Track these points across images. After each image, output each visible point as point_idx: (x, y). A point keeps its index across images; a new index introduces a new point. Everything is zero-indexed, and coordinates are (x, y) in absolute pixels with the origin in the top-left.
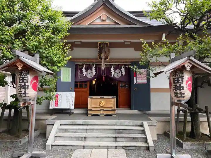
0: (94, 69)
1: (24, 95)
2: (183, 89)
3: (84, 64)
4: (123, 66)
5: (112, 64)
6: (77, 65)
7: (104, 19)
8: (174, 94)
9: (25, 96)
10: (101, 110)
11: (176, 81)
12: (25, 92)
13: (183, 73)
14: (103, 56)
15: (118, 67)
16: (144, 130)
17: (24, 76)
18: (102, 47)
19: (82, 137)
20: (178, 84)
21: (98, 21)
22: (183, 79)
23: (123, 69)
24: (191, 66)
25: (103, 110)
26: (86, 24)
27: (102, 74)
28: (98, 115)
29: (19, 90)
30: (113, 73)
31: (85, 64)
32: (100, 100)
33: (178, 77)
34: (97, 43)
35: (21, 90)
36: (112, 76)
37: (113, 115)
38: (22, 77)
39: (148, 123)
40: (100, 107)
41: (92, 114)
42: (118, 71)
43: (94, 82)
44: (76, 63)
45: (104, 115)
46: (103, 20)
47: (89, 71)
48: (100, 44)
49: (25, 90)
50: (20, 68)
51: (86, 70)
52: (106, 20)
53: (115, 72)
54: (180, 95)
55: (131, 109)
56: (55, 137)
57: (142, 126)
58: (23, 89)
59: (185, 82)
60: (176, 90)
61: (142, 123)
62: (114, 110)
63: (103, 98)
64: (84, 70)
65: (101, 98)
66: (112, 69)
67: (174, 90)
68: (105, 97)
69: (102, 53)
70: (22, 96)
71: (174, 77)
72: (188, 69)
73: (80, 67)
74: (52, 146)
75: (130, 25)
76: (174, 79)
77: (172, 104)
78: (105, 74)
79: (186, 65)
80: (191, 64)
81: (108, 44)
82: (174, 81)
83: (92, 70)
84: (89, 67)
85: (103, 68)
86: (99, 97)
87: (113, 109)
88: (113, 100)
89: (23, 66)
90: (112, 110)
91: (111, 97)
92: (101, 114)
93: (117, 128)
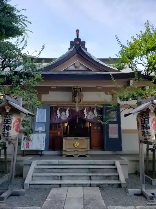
0: (67, 111)
1: (6, 135)
2: (149, 129)
3: (58, 107)
4: (95, 109)
5: (85, 107)
6: (52, 108)
7: (78, 66)
8: (142, 133)
9: (8, 136)
10: (75, 151)
11: (143, 121)
12: (8, 133)
13: (148, 115)
14: (77, 99)
15: (91, 109)
16: (116, 169)
17: (8, 118)
18: (76, 91)
19: (58, 176)
20: (145, 124)
21: (72, 68)
22: (148, 119)
23: (95, 111)
24: (154, 108)
25: (77, 151)
26: (61, 70)
27: (76, 116)
28: (72, 156)
29: (3, 131)
30: (86, 115)
31: (60, 107)
32: (74, 141)
33: (145, 118)
34: (72, 87)
35: (4, 130)
36: (85, 118)
37: (86, 156)
38: (6, 118)
39: (120, 161)
40: (74, 148)
41: (66, 155)
42: (90, 113)
43: (66, 125)
44: (51, 106)
45: (78, 156)
46: (76, 67)
47: (63, 113)
48: (74, 88)
49: (8, 131)
50: (8, 111)
51: (61, 112)
52: (79, 67)
53: (88, 114)
54: (146, 135)
55: (103, 150)
56: (32, 176)
57: (114, 165)
58: (6, 129)
59: (150, 122)
60: (143, 130)
61: (115, 162)
62: (88, 151)
63: (78, 139)
64: (58, 112)
65: (75, 139)
66: (85, 112)
67: (141, 129)
68: (79, 138)
69: (76, 97)
70: (5, 136)
71: (141, 118)
72: (152, 111)
73: (55, 110)
74: (30, 185)
75: (101, 71)
76: (141, 119)
77: (141, 142)
78: (78, 117)
79: (150, 108)
80: (154, 107)
81: (82, 88)
82: (141, 121)
83: (66, 112)
84: (63, 110)
85: (77, 110)
86: (73, 138)
87: (87, 149)
88: (86, 141)
89: (10, 109)
90: (86, 151)
91: (84, 138)
92: (75, 155)
93: (91, 167)
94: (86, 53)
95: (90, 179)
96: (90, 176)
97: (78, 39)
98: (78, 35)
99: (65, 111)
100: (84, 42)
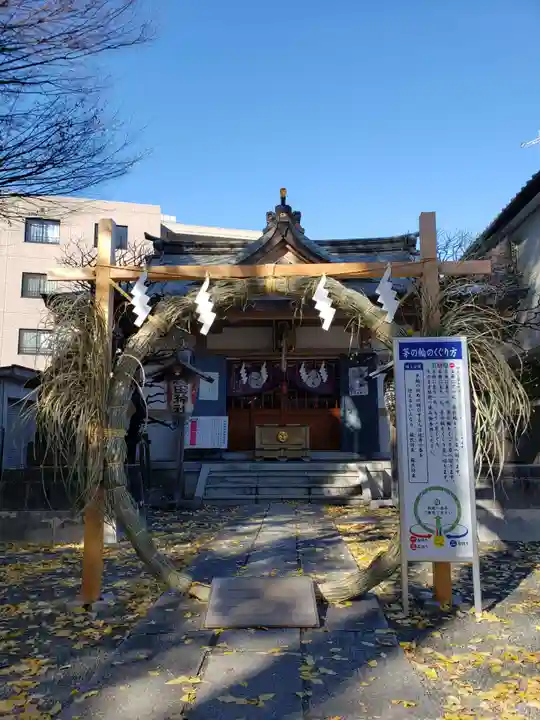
0: (264, 370)
3: (243, 361)
4: (323, 364)
5: (303, 360)
6: (230, 363)
10: (280, 449)
14: (283, 344)
15: (313, 366)
19: (251, 488)
23: (323, 370)
25: (285, 449)
28: (274, 460)
30: (304, 378)
31: (246, 361)
32: (277, 430)
36: (303, 384)
40: (279, 443)
41: (263, 457)
42: (313, 373)
44: (227, 359)
45: (287, 459)
47: (254, 375)
48: (277, 322)
51: (248, 373)
53: (309, 375)
55: (341, 451)
56: (206, 488)
62: (306, 449)
63: (285, 426)
64: (243, 372)
65: (280, 426)
66: (303, 371)
68: (288, 424)
69: (281, 339)
73: (237, 367)
74: (203, 499)
85: (284, 369)
86: (276, 424)
87: (304, 446)
88: (303, 430)
90: (303, 449)
91: (298, 424)
92: (280, 457)
93: (310, 474)
94: (303, 241)
95: (310, 494)
96: (309, 488)
97: (284, 207)
98: (283, 199)
99: (258, 370)
100: (298, 215)
